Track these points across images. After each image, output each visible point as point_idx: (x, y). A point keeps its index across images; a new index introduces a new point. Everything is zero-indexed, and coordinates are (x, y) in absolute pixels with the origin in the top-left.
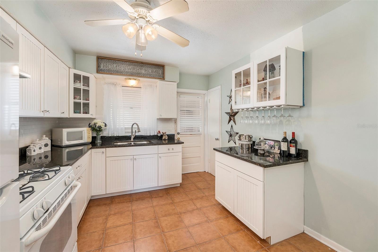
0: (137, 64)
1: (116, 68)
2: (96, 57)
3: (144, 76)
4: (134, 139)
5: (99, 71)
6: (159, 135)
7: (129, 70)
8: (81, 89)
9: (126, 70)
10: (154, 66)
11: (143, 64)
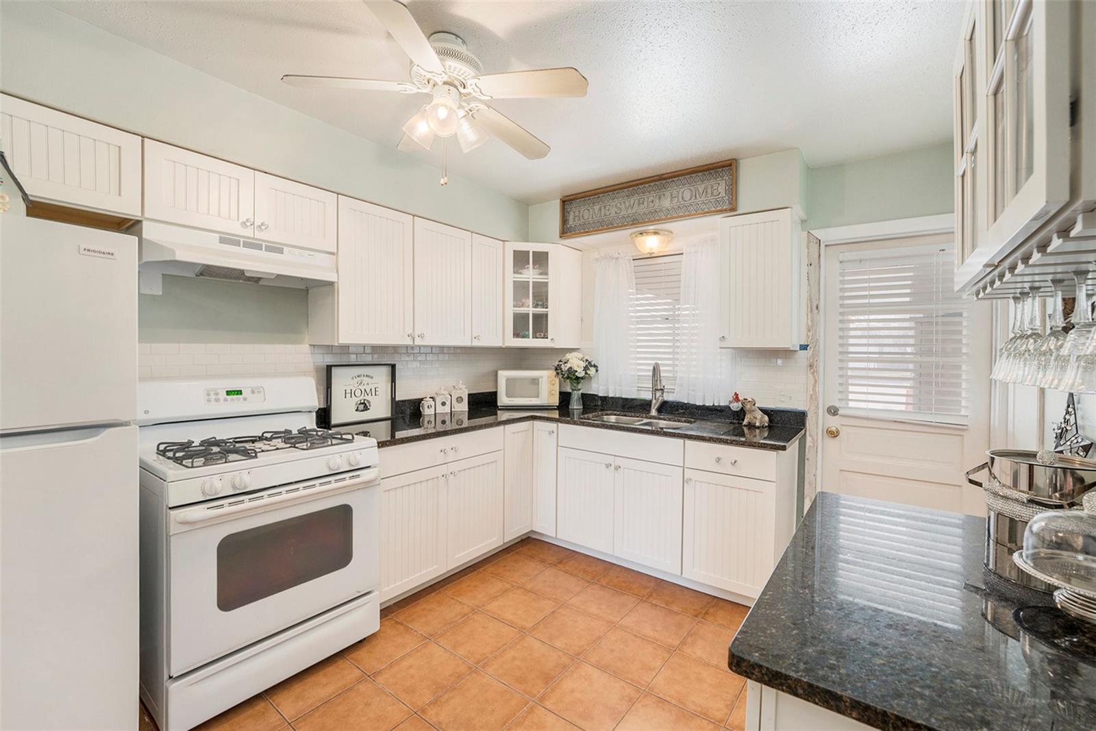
0: (650, 186)
1: (599, 215)
2: (559, 200)
3: (670, 216)
4: (659, 410)
5: (566, 231)
6: (736, 406)
7: (630, 211)
8: (528, 282)
9: (621, 214)
10: (699, 174)
11: (665, 179)
